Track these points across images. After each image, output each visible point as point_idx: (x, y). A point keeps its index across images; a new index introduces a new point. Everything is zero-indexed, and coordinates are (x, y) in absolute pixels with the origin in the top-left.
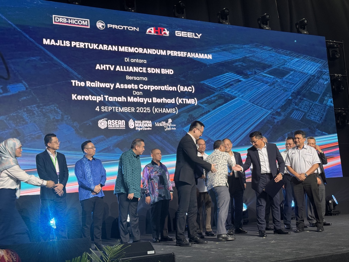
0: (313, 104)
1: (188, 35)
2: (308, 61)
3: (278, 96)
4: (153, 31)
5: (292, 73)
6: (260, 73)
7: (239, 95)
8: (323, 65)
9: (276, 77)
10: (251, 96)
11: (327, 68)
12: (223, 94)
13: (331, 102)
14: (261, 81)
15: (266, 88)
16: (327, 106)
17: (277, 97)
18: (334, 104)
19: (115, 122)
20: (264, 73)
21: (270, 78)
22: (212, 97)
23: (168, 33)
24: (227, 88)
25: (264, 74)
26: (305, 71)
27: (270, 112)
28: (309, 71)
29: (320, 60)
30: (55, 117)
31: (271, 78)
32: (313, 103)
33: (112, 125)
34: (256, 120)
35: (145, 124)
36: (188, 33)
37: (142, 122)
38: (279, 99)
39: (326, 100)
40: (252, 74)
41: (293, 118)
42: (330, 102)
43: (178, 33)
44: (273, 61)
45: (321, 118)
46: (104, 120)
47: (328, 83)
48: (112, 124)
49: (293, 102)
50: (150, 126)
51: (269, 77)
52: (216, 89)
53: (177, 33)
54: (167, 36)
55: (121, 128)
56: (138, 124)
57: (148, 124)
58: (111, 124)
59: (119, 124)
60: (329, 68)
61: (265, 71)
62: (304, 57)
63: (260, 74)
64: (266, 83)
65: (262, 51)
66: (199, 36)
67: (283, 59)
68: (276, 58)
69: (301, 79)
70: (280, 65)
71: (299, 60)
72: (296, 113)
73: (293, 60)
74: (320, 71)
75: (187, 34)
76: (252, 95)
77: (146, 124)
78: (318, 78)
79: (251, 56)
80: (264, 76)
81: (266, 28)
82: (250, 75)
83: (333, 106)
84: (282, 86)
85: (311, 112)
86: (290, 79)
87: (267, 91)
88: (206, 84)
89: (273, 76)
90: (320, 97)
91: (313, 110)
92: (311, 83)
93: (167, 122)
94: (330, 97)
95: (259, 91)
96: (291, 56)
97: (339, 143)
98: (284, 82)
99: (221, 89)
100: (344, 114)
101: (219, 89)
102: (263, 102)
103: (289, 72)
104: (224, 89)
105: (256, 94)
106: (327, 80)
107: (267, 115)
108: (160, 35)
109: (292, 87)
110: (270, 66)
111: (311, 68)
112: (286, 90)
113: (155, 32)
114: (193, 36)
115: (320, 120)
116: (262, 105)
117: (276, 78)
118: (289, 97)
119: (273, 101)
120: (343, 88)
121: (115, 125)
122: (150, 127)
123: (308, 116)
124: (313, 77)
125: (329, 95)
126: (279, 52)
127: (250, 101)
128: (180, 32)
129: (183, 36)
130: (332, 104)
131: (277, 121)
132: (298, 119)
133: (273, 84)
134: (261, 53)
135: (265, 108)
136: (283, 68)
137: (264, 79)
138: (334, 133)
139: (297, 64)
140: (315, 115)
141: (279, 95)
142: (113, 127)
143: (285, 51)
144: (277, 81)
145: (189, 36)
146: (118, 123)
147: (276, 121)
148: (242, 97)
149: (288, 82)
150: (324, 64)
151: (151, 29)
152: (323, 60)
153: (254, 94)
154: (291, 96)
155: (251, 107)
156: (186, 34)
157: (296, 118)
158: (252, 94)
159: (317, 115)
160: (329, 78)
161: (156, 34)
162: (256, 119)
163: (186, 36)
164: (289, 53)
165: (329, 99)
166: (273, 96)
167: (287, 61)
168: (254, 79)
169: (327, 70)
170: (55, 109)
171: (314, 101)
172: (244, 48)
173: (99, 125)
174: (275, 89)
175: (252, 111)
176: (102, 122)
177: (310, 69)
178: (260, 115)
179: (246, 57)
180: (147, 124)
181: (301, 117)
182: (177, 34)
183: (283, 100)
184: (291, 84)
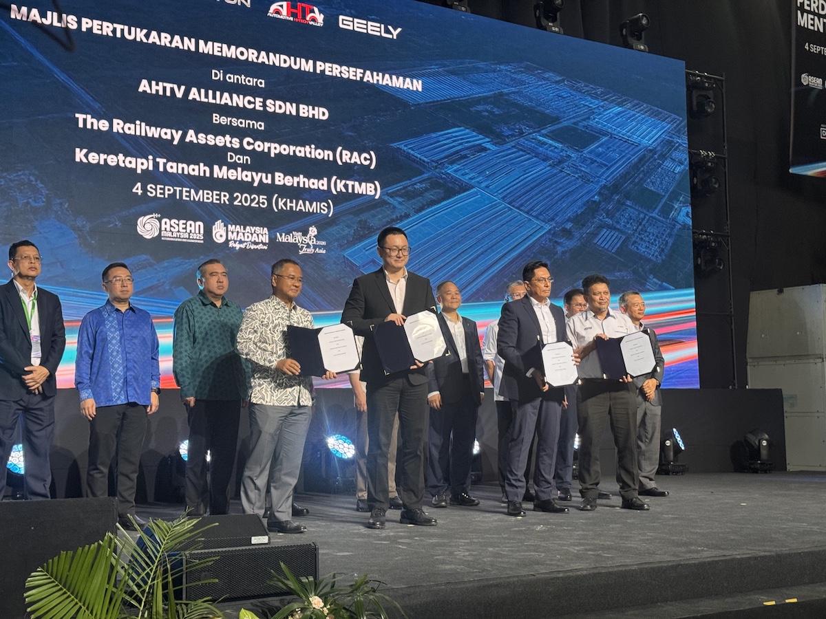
0: (647, 217)
1: (370, 28)
2: (643, 116)
3: (569, 192)
4: (284, 11)
5: (606, 141)
6: (530, 134)
7: (479, 183)
8: (675, 128)
9: (567, 147)
10: (506, 188)
11: (683, 134)
12: (444, 176)
13: (687, 215)
14: (534, 154)
15: (543, 171)
16: (677, 222)
17: (567, 194)
18: (693, 219)
19: (178, 225)
20: (540, 136)
21: (553, 148)
22: (417, 182)
23: (320, 18)
24: (452, 163)
25: (541, 138)
26: (635, 138)
27: (548, 227)
28: (643, 138)
29: (669, 116)
30: (30, 200)
31: (556, 147)
32: (646, 215)
33: (171, 231)
34: (516, 244)
35: (252, 234)
36: (370, 23)
37: (245, 229)
38: (570, 199)
39: (676, 209)
40: (512, 135)
41: (599, 246)
42: (683, 214)
43: (345, 22)
44: (564, 109)
45: (663, 250)
46: (153, 217)
47: (683, 170)
48: (172, 229)
49: (602, 210)
50: (264, 241)
51: (551, 145)
52: (428, 163)
53: (343, 20)
54: (319, 25)
55: (193, 239)
56: (235, 234)
57: (260, 235)
58: (168, 229)
59: (188, 231)
60: (688, 135)
61: (544, 132)
62: (634, 106)
63: (531, 136)
64: (544, 160)
65: (540, 83)
66: (395, 33)
67: (586, 105)
68: (571, 102)
69: (624, 156)
70: (578, 119)
71: (622, 112)
72: (606, 234)
73: (609, 111)
74: (668, 141)
75: (367, 25)
76: (509, 186)
77: (255, 235)
78: (663, 157)
79: (514, 93)
80: (540, 141)
81: (553, 29)
82: (508, 136)
83: (691, 224)
84: (580, 170)
85: (640, 234)
86: (599, 155)
87: (544, 178)
88: (404, 151)
89: (561, 143)
90: (664, 200)
91: (646, 231)
92: (645, 167)
93: (305, 233)
94: (684, 203)
95: (526, 178)
96: (605, 100)
97: (696, 311)
98: (584, 160)
99: (440, 164)
100: (713, 244)
101: (434, 164)
102: (532, 205)
103: (597, 139)
104: (446, 165)
105: (519, 182)
106: (682, 164)
107: (540, 235)
108: (302, 21)
109: (604, 173)
110: (556, 120)
111: (649, 133)
112: (589, 180)
113: (290, 13)
114: (380, 32)
115: (660, 256)
116: (531, 209)
117: (567, 149)
118: (594, 197)
119: (557, 203)
120: (715, 183)
121: (179, 231)
122: (264, 244)
123: (633, 244)
124: (651, 154)
125: (683, 197)
126: (578, 88)
127: (503, 198)
128: (351, 19)
129: (356, 29)
130: (689, 219)
131: (563, 249)
132: (610, 249)
133: (560, 162)
134: (537, 88)
135: (536, 217)
136: (584, 126)
137: (541, 149)
138: (688, 287)
139: (618, 120)
140: (649, 242)
141: (571, 189)
142: (175, 235)
143: (592, 88)
144: (569, 157)
145: (370, 32)
146: (185, 228)
147: (559, 249)
148: (487, 187)
149: (593, 162)
150: (677, 126)
151: (282, 6)
152: (676, 117)
153: (515, 183)
154: (599, 194)
155: (505, 212)
156: (365, 27)
157: (606, 247)
158: (510, 183)
159: (652, 244)
160: (686, 159)
161: (291, 19)
162: (514, 242)
163: (365, 31)
164: (602, 93)
165: (683, 208)
166: (558, 190)
167: (595, 111)
168: (517, 148)
169: (683, 140)
170: (32, 181)
171: (648, 211)
172: (499, 71)
173: (140, 229)
174: (563, 174)
175: (507, 222)
176: (148, 221)
177: (646, 135)
178: (524, 235)
179: (501, 94)
180: (258, 235)
181: (618, 245)
182: (343, 24)
183: (579, 203)
184: (601, 165)
